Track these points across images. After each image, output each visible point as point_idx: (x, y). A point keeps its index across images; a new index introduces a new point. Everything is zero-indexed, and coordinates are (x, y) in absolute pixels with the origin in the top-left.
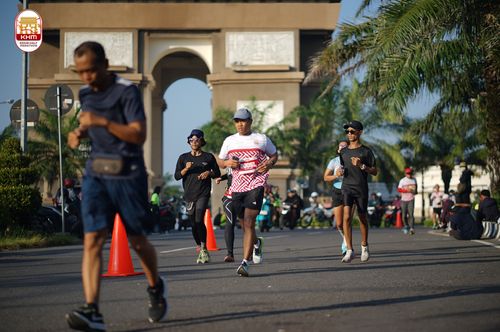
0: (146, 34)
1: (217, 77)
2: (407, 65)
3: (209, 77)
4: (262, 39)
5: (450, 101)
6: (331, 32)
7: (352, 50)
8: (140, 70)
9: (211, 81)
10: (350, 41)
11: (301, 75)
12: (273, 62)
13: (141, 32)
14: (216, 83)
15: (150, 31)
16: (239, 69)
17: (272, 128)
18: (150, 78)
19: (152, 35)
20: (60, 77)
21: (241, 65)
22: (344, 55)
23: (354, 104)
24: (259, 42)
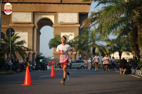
0: (35, 13)
1: (55, 26)
2: (110, 24)
3: (53, 26)
4: (68, 15)
5: (121, 34)
6: (88, 13)
7: (95, 19)
9: (54, 27)
10: (94, 17)
11: (79, 25)
12: (71, 22)
13: (34, 12)
14: (55, 27)
15: (36, 12)
16: (61, 23)
17: (71, 40)
21: (62, 22)
22: (92, 21)
23: (94, 34)
24: (67, 16)
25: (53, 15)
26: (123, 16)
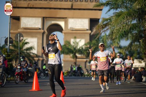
0: (45, 18)
1: (65, 32)
2: (121, 30)
3: (63, 32)
4: (79, 21)
5: (133, 41)
6: (99, 19)
7: (106, 25)
8: (43, 29)
9: (64, 33)
10: (105, 23)
11: (90, 32)
12: (82, 28)
13: (44, 18)
14: (65, 33)
15: (46, 18)
16: (72, 29)
17: (81, 47)
18: (46, 31)
19: (47, 19)
20: (19, 30)
21: (73, 28)
22: (103, 27)
23: (105, 40)
24: (78, 22)
25: (64, 20)
26: (135, 22)
